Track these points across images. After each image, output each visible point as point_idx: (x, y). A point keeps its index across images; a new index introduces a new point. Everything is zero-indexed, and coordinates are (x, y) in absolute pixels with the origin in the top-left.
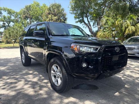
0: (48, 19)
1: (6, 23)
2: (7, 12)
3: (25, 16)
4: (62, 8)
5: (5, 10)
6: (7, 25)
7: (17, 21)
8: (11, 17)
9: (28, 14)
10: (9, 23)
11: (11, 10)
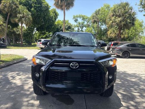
0: (111, 22)
1: (80, 28)
2: (82, 18)
3: (93, 20)
4: (130, 6)
5: (80, 17)
6: (81, 30)
7: (88, 26)
8: (84, 23)
9: (96, 18)
10: (83, 28)
11: (85, 16)
